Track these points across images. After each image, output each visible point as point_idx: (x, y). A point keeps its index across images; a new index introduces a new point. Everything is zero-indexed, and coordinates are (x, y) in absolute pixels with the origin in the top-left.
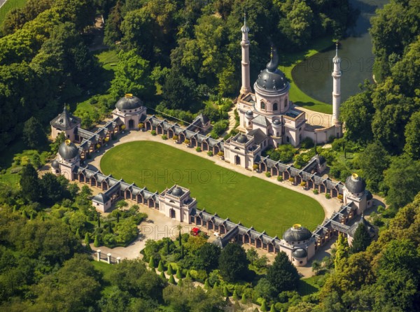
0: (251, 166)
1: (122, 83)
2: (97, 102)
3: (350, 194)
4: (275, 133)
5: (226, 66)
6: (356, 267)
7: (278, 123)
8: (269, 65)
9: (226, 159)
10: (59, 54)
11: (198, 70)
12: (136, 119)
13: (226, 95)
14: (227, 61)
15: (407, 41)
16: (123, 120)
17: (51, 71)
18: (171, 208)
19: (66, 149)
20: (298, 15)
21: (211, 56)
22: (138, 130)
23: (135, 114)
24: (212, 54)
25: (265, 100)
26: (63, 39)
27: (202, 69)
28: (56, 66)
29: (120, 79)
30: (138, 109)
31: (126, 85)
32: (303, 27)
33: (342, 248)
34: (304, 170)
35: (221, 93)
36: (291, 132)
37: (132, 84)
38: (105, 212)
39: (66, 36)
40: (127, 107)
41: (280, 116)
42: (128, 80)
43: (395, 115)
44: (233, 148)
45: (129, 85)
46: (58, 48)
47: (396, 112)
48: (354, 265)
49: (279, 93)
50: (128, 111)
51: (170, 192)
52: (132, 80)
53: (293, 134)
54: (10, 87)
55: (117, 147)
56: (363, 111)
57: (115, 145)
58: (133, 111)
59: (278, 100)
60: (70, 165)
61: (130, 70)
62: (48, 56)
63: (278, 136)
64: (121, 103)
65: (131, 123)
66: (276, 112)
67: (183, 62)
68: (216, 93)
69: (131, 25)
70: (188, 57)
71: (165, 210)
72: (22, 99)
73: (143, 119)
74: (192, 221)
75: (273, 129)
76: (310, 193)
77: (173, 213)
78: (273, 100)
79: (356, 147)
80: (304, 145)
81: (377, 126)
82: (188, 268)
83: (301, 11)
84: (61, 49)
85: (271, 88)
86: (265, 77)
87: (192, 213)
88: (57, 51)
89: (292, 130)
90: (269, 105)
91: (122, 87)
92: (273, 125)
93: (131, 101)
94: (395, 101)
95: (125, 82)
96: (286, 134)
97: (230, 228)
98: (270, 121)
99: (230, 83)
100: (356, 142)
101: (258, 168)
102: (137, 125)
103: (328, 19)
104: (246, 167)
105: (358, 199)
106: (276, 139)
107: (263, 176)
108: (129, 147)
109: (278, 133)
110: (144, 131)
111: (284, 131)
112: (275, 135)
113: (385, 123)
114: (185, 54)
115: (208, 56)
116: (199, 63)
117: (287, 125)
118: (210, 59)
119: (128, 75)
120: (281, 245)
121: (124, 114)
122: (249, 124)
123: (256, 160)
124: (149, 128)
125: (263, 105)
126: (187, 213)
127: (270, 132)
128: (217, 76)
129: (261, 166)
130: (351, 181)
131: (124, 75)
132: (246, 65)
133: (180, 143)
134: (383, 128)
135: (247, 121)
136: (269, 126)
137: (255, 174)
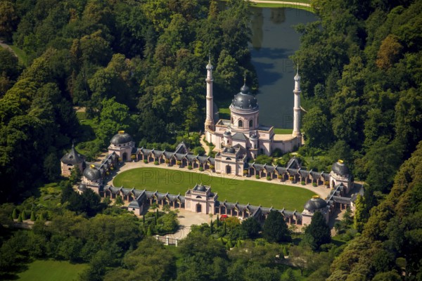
0: (241, 172)
1: (109, 125)
2: (84, 147)
3: (339, 177)
4: (253, 146)
5: (191, 104)
6: (387, 211)
7: (255, 137)
8: (242, 89)
9: (216, 171)
10: (50, 108)
11: (167, 110)
12: (129, 151)
13: (192, 129)
14: (191, 100)
15: (328, 72)
16: (118, 153)
17: (46, 123)
18: (197, 203)
19: (92, 172)
20: (227, 67)
21: (179, 95)
22: (131, 161)
23: (128, 148)
24: (180, 94)
25: (243, 118)
26: (50, 96)
27: (172, 109)
28: (49, 119)
29: (106, 122)
30: (130, 143)
31: (113, 126)
32: (232, 76)
33: (362, 205)
34: (290, 168)
35: (187, 128)
36: (264, 144)
37: (118, 125)
38: (141, 215)
39: (52, 93)
40: (122, 142)
41: (255, 131)
42: (114, 122)
43: (355, 116)
44: (224, 159)
45: (116, 126)
46: (48, 103)
47: (356, 112)
48: (384, 211)
49: (254, 110)
50: (122, 145)
51: (196, 189)
52: (118, 121)
53: (267, 146)
54: (25, 132)
55: (121, 174)
56: (324, 118)
57: (119, 173)
58: (126, 144)
59: (253, 117)
60: (97, 185)
61: (116, 113)
62: (42, 110)
63: (255, 148)
64: (114, 140)
65: (125, 156)
66: (251, 128)
67: (154, 104)
68: (183, 128)
69: (103, 81)
70: (158, 100)
71: (191, 206)
72: (35, 142)
73: (134, 151)
74: (216, 211)
75: (251, 142)
76: (299, 185)
77: (199, 208)
78: (249, 118)
79: (319, 151)
80: (276, 154)
81: (339, 127)
82: (235, 239)
83: (229, 63)
84: (50, 104)
85: (247, 107)
86: (240, 99)
88: (48, 106)
89: (266, 141)
90: (246, 123)
91: (110, 128)
92: (250, 139)
93: (124, 136)
94: (354, 104)
95: (112, 124)
96: (261, 147)
97: (254, 210)
98: (248, 136)
99: (196, 118)
100: (318, 147)
101: (247, 174)
102: (130, 156)
103: (247, 71)
104: (237, 174)
105: (346, 180)
106: (253, 151)
107: (253, 178)
108: (131, 173)
109: (255, 146)
110: (136, 161)
111: (259, 143)
112: (253, 148)
113: (347, 124)
114: (155, 98)
115: (176, 96)
116: (168, 104)
117: (261, 137)
118: (178, 98)
119: (114, 117)
120: (304, 215)
121: (119, 149)
122: (228, 142)
123: (246, 166)
124: (140, 158)
125: (240, 123)
126: (213, 205)
127: (248, 146)
128: (185, 113)
129: (250, 171)
130: (338, 166)
131: (111, 118)
132: (210, 99)
133: (172, 166)
134: (344, 129)
135: (225, 139)
136: (247, 140)
137: (245, 178)
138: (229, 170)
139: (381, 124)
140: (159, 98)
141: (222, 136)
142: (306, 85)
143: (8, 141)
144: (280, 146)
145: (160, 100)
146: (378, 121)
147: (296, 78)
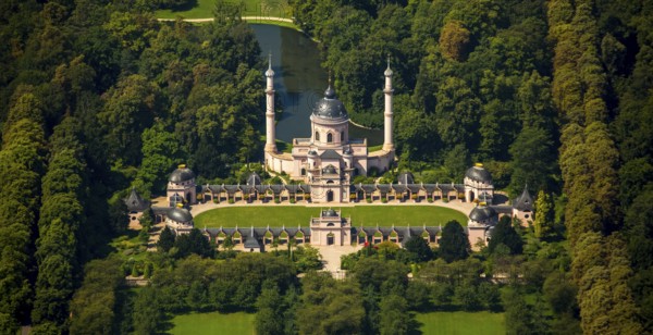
0: (347, 196)
1: (159, 161)
4: (348, 165)
5: (244, 127)
7: (349, 153)
8: (327, 92)
11: (218, 138)
12: (193, 191)
14: (243, 121)
16: (182, 194)
18: (328, 232)
20: (252, 83)
21: (232, 116)
22: (197, 203)
23: (192, 186)
24: (233, 113)
25: (333, 130)
27: (223, 134)
29: (154, 158)
30: (194, 179)
31: (163, 162)
36: (360, 161)
37: (169, 160)
40: (185, 178)
41: (348, 146)
42: (164, 157)
43: (469, 112)
45: (167, 161)
47: (470, 107)
49: (345, 119)
50: (186, 183)
51: (323, 215)
52: (169, 155)
53: (363, 163)
58: (190, 182)
59: (344, 127)
61: (165, 144)
63: (351, 167)
64: (174, 177)
65: (189, 197)
66: (343, 142)
67: (201, 131)
68: (238, 160)
70: (205, 126)
71: (319, 238)
74: (353, 239)
75: (345, 160)
76: (426, 203)
77: (331, 240)
78: (340, 129)
81: (451, 129)
84: (79, 143)
85: (337, 115)
86: (325, 106)
87: (353, 231)
89: (362, 157)
90: (336, 136)
91: (160, 165)
92: (344, 156)
93: (187, 170)
94: (466, 96)
95: (161, 159)
96: (357, 165)
98: (340, 153)
100: (420, 160)
101: (355, 198)
102: (194, 197)
104: (341, 201)
105: (490, 186)
106: (348, 172)
109: (351, 164)
110: (202, 203)
111: (355, 160)
112: (348, 168)
113: (461, 123)
114: (199, 123)
115: (228, 117)
116: (218, 129)
117: (356, 153)
118: (231, 120)
119: (164, 151)
120: (471, 229)
121: (182, 188)
122: (314, 164)
123: (353, 189)
124: (208, 198)
125: (330, 138)
126: (348, 232)
127: (343, 166)
128: (240, 138)
129: (357, 195)
130: (477, 171)
131: (159, 152)
132: (272, 116)
133: (252, 202)
134: (457, 130)
135: (310, 161)
136: (340, 159)
137: (353, 204)
138: (330, 196)
139: (504, 118)
140: (206, 123)
141: (304, 159)
142: (361, 93)
143: (69, 185)
144: (375, 163)
145: (209, 125)
146: (498, 115)
147: (388, 72)
